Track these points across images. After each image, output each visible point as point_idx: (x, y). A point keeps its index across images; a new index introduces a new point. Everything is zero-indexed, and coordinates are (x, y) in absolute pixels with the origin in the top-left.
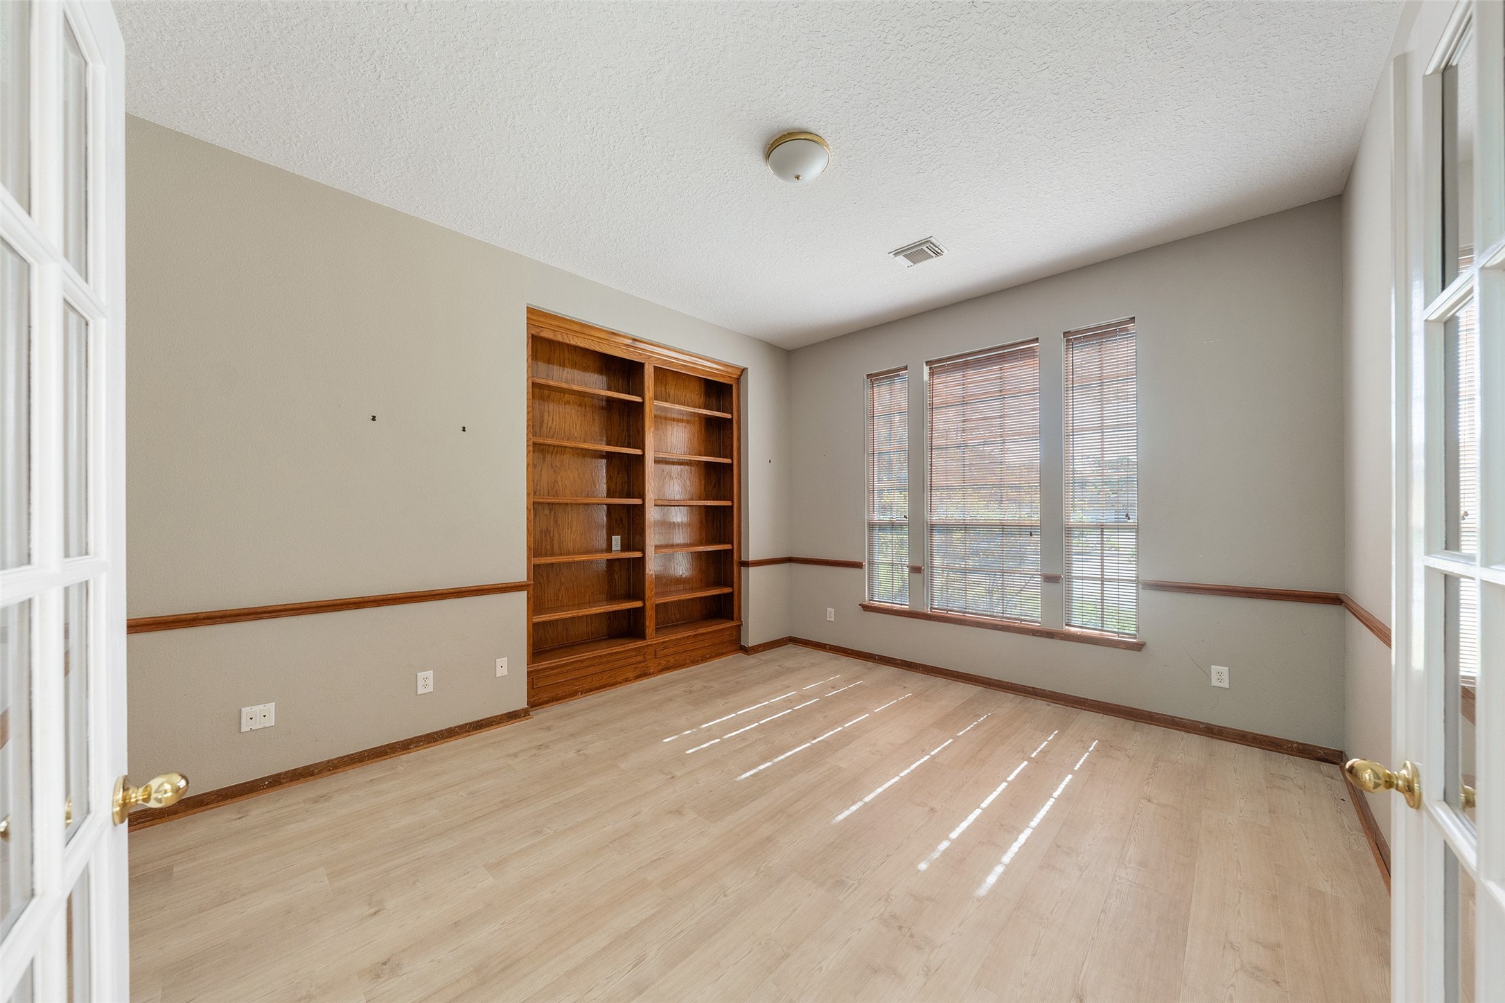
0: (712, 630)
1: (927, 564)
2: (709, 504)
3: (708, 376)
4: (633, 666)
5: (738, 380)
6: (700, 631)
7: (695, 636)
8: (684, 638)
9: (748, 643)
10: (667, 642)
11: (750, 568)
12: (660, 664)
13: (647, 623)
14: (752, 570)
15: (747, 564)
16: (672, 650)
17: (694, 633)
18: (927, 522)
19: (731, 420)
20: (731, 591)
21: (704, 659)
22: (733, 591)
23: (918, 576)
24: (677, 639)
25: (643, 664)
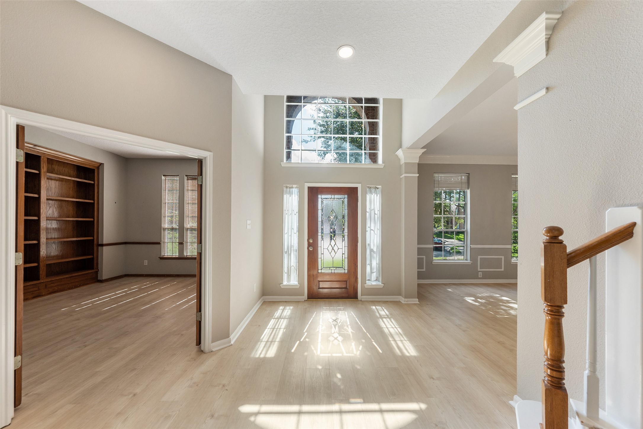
0: (81, 274)
1: (185, 241)
2: (80, 220)
3: (80, 164)
4: (31, 293)
5: (98, 168)
6: (74, 275)
7: (70, 277)
8: (64, 278)
9: (102, 278)
10: (53, 280)
11: (104, 247)
12: (49, 291)
13: (41, 272)
14: (104, 248)
15: (102, 245)
16: (56, 284)
17: (71, 276)
18: (185, 228)
19: (94, 184)
20: (92, 257)
21: (76, 287)
22: (94, 257)
23: (181, 246)
24: (60, 279)
25: (38, 291)
